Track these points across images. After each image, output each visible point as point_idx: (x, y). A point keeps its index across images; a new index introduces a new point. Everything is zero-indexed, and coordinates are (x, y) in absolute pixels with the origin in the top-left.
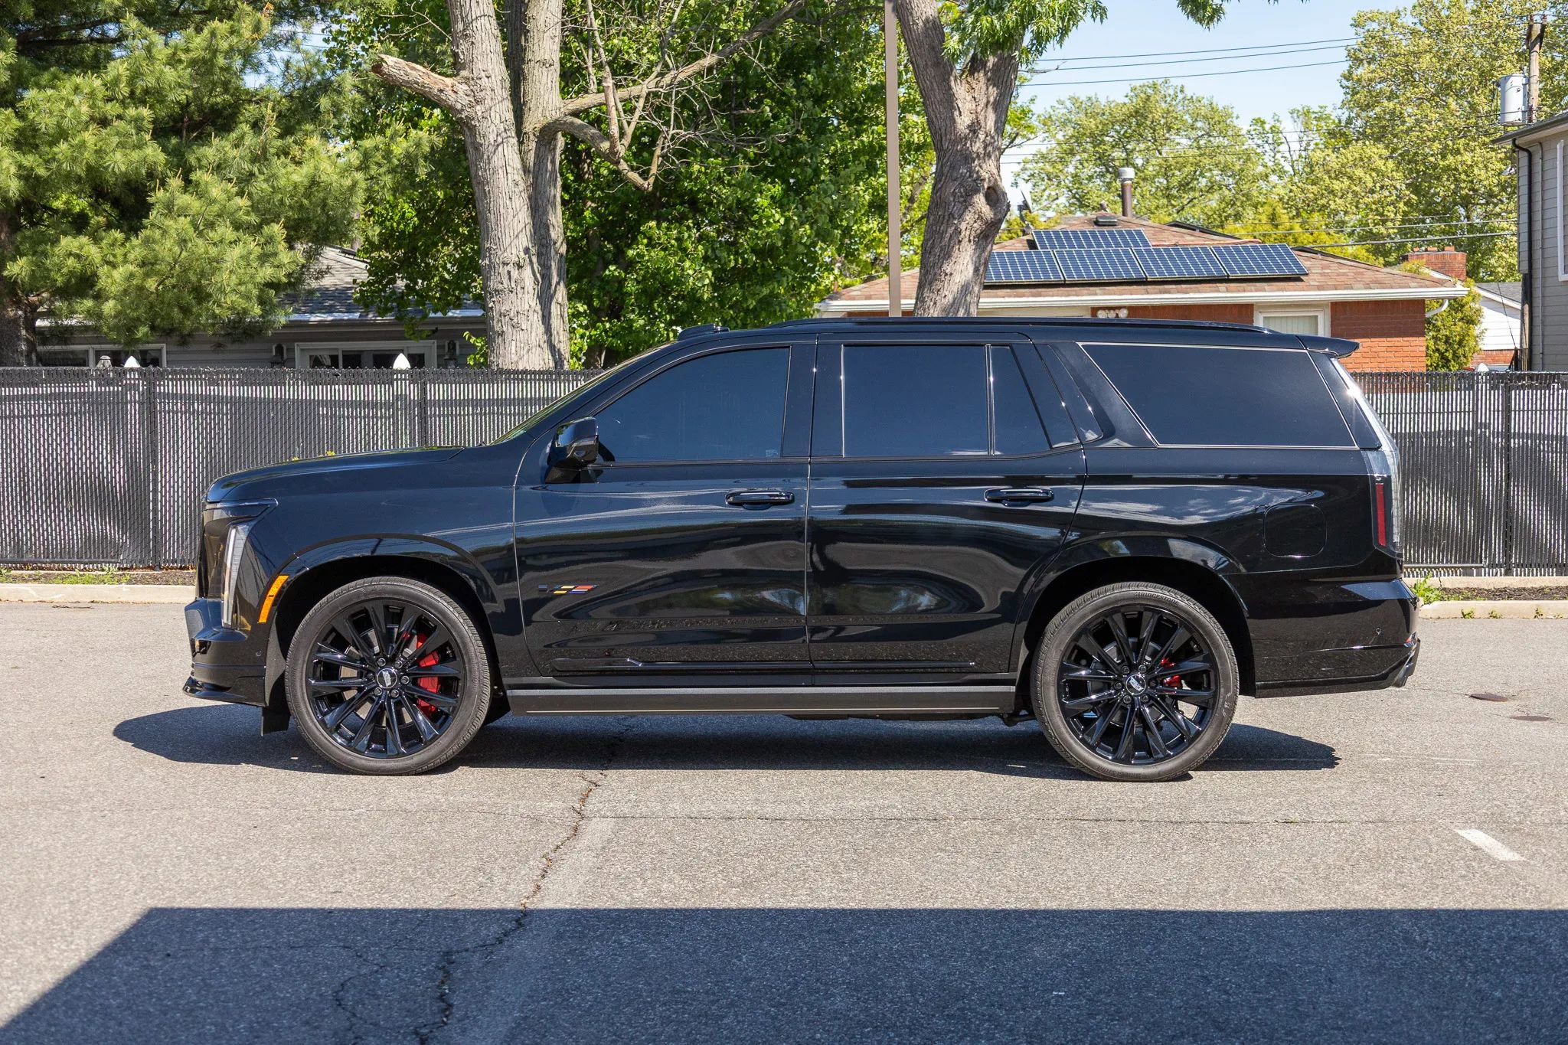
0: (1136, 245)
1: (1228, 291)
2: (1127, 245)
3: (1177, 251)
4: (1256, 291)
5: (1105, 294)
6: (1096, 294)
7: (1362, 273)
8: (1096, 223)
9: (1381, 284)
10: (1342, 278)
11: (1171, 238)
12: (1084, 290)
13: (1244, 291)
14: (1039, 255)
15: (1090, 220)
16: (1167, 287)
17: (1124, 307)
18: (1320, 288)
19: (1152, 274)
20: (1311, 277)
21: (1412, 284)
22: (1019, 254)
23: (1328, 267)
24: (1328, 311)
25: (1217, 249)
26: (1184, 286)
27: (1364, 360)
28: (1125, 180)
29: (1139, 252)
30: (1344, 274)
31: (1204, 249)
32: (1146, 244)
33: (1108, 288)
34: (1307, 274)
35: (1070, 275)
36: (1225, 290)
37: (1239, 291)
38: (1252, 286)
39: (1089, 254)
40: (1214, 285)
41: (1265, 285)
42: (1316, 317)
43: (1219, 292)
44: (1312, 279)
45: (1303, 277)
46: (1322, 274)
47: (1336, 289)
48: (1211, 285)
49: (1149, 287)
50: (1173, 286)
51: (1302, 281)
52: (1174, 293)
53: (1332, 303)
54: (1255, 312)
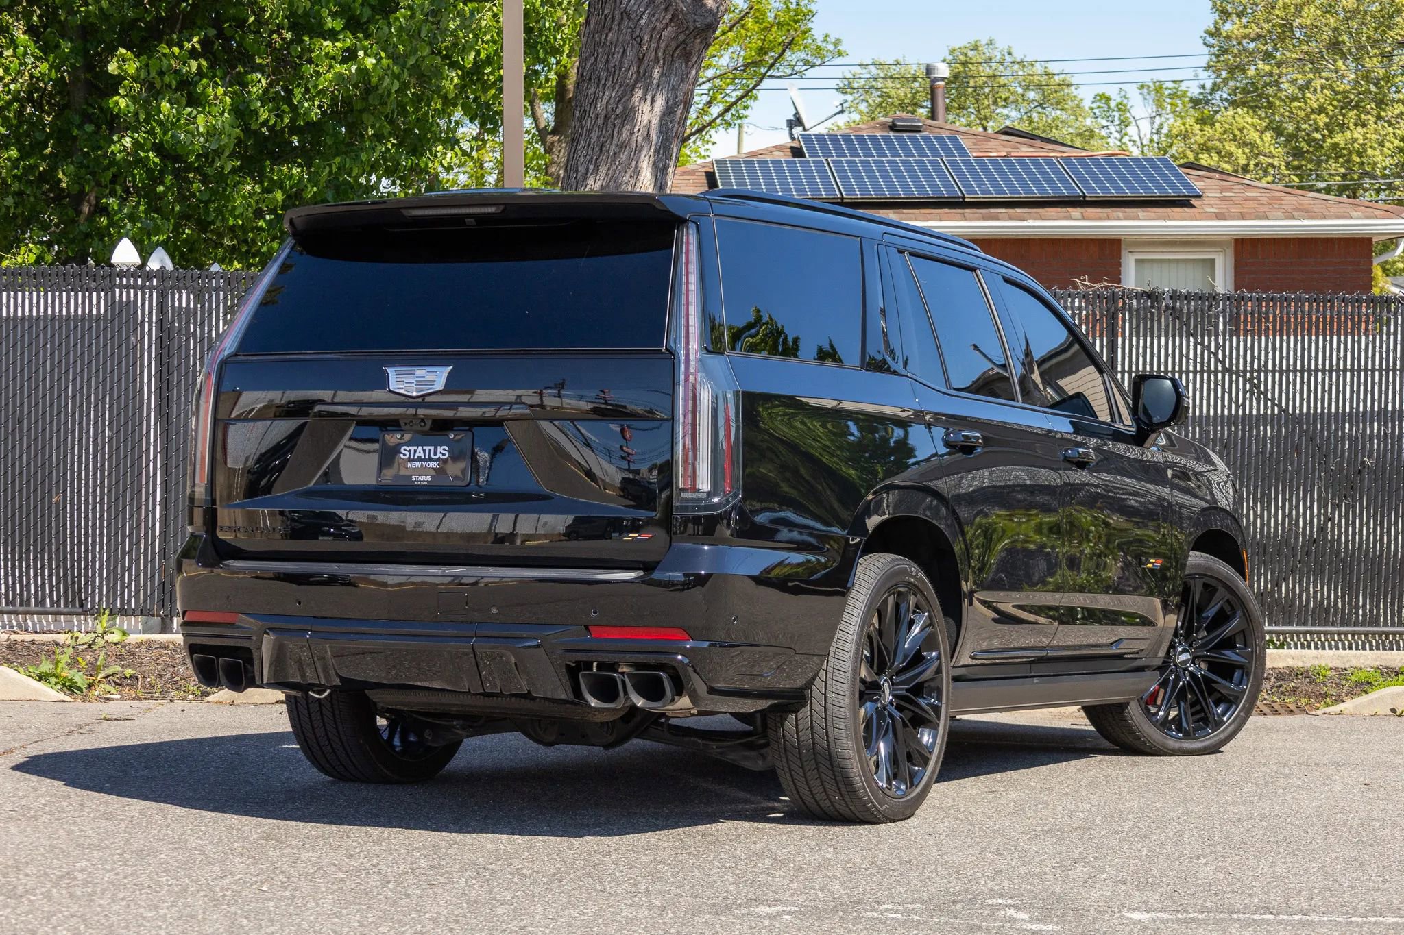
0: (949, 153)
1: (1084, 218)
2: (935, 153)
3: (1009, 163)
4: (1126, 218)
7: (1280, 199)
8: (893, 127)
9: (1309, 213)
10: (1253, 204)
11: (1001, 148)
13: (1108, 218)
14: (806, 167)
15: (883, 125)
16: (993, 210)
18: (1219, 216)
19: (970, 189)
20: (1206, 201)
21: (1355, 214)
23: (1230, 190)
24: (1230, 252)
25: (1068, 161)
26: (1018, 210)
28: (936, 79)
29: (954, 164)
30: (1255, 199)
31: (1049, 162)
32: (963, 152)
33: (905, 211)
34: (1200, 196)
35: (850, 190)
36: (1080, 217)
37: (1100, 219)
38: (1119, 212)
39: (879, 164)
40: (1064, 210)
41: (1139, 211)
42: (1212, 261)
43: (1071, 219)
44: (1209, 204)
45: (1193, 202)
46: (1221, 199)
47: (1243, 218)
48: (1059, 209)
49: (967, 210)
50: (1003, 210)
51: (1193, 206)
52: (1004, 219)
53: (1236, 240)
54: (1123, 253)
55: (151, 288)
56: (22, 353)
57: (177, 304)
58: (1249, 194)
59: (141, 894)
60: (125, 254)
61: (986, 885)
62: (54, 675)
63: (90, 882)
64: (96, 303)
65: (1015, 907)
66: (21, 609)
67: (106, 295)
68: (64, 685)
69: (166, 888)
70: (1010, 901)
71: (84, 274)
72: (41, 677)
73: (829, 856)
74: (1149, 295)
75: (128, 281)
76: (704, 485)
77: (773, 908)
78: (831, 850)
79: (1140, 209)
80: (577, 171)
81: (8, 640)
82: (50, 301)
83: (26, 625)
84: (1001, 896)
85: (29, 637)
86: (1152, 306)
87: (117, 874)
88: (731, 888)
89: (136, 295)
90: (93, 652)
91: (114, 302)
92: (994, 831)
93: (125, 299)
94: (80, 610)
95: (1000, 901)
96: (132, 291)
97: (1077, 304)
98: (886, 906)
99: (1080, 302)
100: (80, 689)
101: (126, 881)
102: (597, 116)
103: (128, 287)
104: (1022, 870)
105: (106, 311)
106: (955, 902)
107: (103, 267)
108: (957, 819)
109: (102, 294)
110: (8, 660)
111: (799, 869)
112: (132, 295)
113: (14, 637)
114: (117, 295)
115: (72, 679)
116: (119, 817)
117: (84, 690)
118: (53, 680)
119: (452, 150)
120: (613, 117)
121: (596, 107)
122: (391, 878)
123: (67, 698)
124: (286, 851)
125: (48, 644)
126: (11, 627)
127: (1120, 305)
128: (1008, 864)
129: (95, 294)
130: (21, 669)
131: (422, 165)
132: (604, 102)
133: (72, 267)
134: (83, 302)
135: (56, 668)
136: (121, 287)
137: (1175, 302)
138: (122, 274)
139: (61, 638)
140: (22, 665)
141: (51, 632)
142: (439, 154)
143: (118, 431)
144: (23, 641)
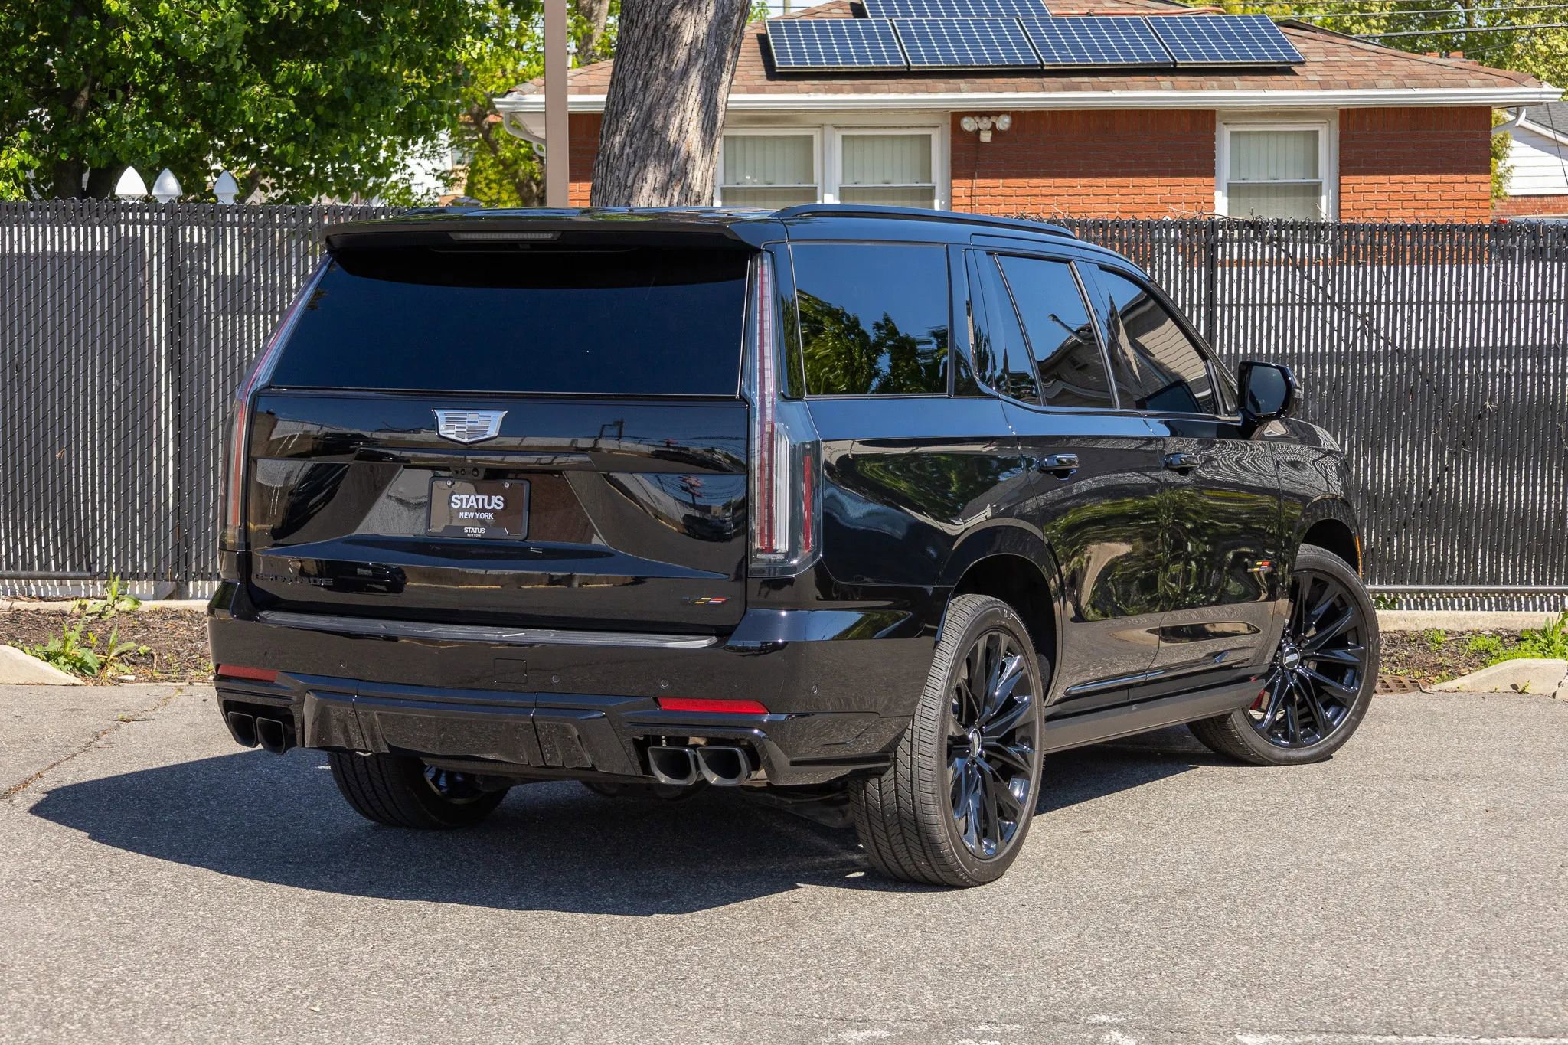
0: (1026, 12)
1: (1174, 88)
2: (1011, 12)
3: (1091, 23)
4: (1221, 88)
5: (973, 91)
6: (959, 91)
7: (1390, 64)
9: (1423, 81)
10: (1360, 70)
11: (1083, 4)
12: (941, 83)
13: (1201, 88)
14: (868, 29)
16: (1075, 80)
17: (1006, 113)
18: (1323, 85)
19: (1050, 56)
20: (1309, 67)
21: (1472, 82)
22: (836, 24)
23: (1335, 53)
24: (1335, 123)
25: (1155, 20)
26: (1103, 79)
27: (1392, 205)
29: (1032, 25)
30: (1362, 64)
31: (1136, 22)
32: (1041, 11)
33: (978, 81)
34: (1302, 63)
35: (918, 58)
36: (1170, 87)
37: (1193, 89)
38: (1213, 81)
39: (949, 24)
40: (1152, 78)
41: (1235, 80)
42: (1316, 132)
43: (1161, 89)
44: (1311, 71)
45: (1295, 68)
46: (1326, 64)
47: (1350, 88)
48: (1147, 78)
49: (1046, 79)
50: (1086, 79)
51: (1294, 74)
52: (1086, 90)
53: (1342, 111)
54: (1218, 124)
55: (159, 223)
56: (20, 296)
57: (188, 240)
58: (1356, 59)
59: (186, 1020)
60: (130, 184)
61: (1088, 991)
62: (62, 654)
63: (129, 1000)
64: (100, 239)
65: (1120, 1027)
66: (24, 573)
67: (110, 231)
68: (74, 665)
69: (212, 1008)
70: (1115, 1019)
71: (86, 210)
72: (49, 657)
73: (916, 944)
74: (1252, 225)
75: (134, 216)
76: (782, 544)
77: (862, 1034)
78: (918, 933)
79: (1236, 78)
80: (624, 86)
81: (11, 608)
82: (49, 239)
83: (29, 589)
84: (1105, 1010)
85: (34, 605)
86: (1255, 238)
87: (157, 986)
88: (816, 999)
89: (143, 231)
90: (104, 623)
91: (119, 240)
92: (1093, 898)
93: (131, 235)
94: (88, 574)
95: (1104, 1018)
96: (139, 227)
97: (1172, 235)
98: (982, 1028)
99: (1176, 233)
100: (91, 670)
101: (167, 997)
102: (646, 26)
103: (134, 222)
104: (1125, 965)
105: (110, 249)
106: (1055, 1020)
107: (106, 201)
108: (1051, 877)
109: (106, 229)
110: (12, 636)
111: (886, 968)
112: (139, 231)
113: (17, 605)
114: (123, 231)
115: (82, 659)
116: (153, 890)
117: (96, 671)
118: (62, 659)
119: (482, 39)
120: (663, 28)
121: (644, 16)
122: (450, 988)
123: (78, 681)
124: (336, 944)
125: (53, 614)
126: (13, 592)
127: (1220, 236)
128: (1111, 956)
129: (98, 229)
130: (27, 649)
131: (449, 56)
132: (654, 11)
133: (73, 200)
134: (86, 239)
135: (64, 647)
136: (126, 222)
137: (1279, 233)
138: (127, 208)
139: (69, 606)
140: (27, 641)
141: (58, 599)
142: (468, 45)
143: (126, 381)
144: (26, 610)
